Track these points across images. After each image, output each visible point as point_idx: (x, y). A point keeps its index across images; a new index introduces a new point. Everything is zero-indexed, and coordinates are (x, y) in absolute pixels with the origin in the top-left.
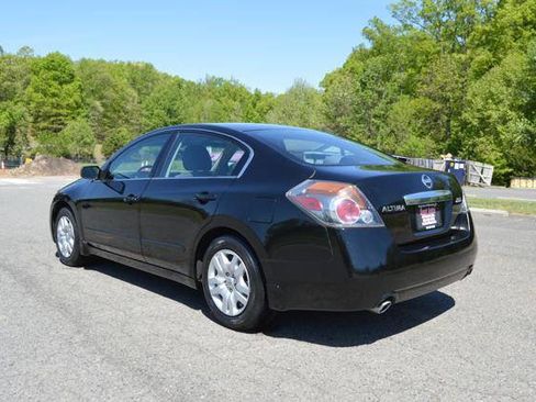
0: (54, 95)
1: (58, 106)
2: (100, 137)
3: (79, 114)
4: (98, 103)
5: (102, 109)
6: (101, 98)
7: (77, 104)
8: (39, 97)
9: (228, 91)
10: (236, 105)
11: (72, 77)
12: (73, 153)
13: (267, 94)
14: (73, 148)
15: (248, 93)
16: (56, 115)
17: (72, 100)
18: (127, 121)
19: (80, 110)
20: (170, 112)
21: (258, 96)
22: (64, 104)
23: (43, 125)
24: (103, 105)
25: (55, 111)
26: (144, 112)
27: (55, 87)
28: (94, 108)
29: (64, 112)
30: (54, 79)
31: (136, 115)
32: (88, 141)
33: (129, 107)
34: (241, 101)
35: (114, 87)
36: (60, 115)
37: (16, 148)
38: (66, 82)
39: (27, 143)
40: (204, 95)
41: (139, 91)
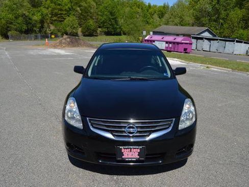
0: (59, 5)
1: (61, 10)
2: (80, 25)
3: (70, 14)
4: (78, 9)
5: (80, 12)
6: (79, 6)
7: (69, 8)
8: (53, 5)
9: (136, 3)
10: (140, 10)
12: (69, 32)
14: (68, 30)
15: (145, 5)
16: (60, 14)
17: (67, 7)
18: (91, 17)
19: (71, 12)
20: (111, 14)
21: (149, 6)
22: (64, 9)
23: (55, 18)
24: (81, 10)
25: (60, 12)
26: (99, 13)
28: (77, 11)
31: (95, 15)
32: (76, 26)
33: (92, 11)
34: (142, 9)
36: (62, 14)
37: (44, 29)
39: (49, 27)
40: (125, 6)
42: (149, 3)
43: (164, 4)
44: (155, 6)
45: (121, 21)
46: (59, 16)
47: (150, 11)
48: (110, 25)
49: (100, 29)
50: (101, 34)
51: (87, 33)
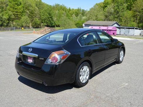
0: (16, 9)
4: (28, 11)
5: (29, 13)
6: (28, 10)
7: (22, 11)
8: (12, 9)
9: (62, 8)
11: (21, 3)
12: (24, 26)
13: (72, 9)
14: (24, 24)
15: (67, 9)
16: (17, 15)
19: (23, 13)
21: (70, 9)
22: (19, 11)
25: (16, 13)
27: (16, 7)
28: (27, 13)
29: (19, 14)
30: (16, 4)
33: (36, 12)
34: (65, 11)
35: (32, 7)
36: (18, 15)
38: (19, 5)
40: (55, 9)
41: (38, 8)
42: (69, 8)
43: (78, 8)
44: (73, 9)
45: (55, 19)
46: (16, 16)
47: (70, 12)
48: (49, 21)
49: (42, 24)
50: (43, 27)
51: (35, 26)
